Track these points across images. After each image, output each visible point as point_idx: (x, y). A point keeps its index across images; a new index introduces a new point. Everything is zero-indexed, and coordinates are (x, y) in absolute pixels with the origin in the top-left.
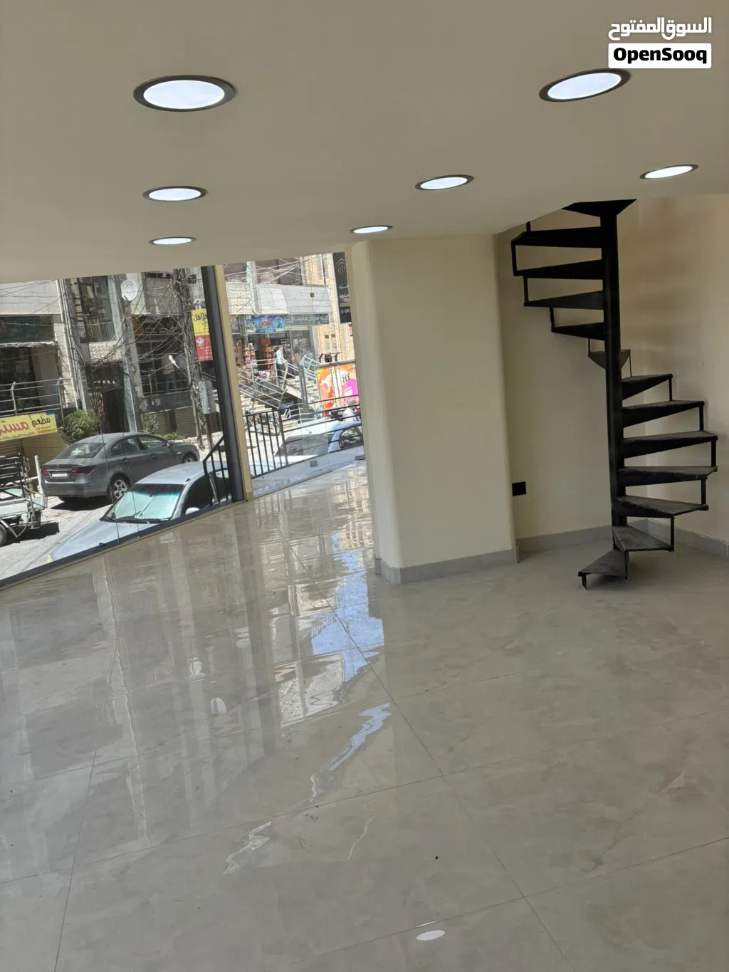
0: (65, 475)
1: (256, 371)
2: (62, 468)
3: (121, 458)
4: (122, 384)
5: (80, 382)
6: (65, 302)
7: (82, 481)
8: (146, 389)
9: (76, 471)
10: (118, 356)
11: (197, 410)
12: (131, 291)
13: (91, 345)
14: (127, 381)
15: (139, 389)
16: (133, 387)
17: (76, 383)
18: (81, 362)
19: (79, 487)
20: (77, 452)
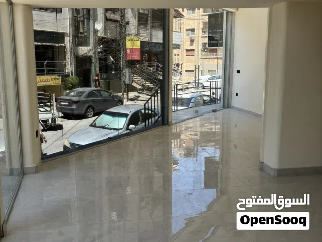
0: (67, 104)
1: (147, 67)
2: (66, 100)
3: (92, 99)
4: (90, 66)
5: (73, 64)
6: (71, 28)
7: (74, 107)
8: (100, 70)
9: (72, 102)
10: (90, 54)
11: (123, 81)
12: (99, 26)
13: (80, 48)
14: (93, 65)
15: (97, 69)
16: (95, 68)
17: (71, 64)
18: (75, 55)
19: (73, 110)
20: (72, 94)
